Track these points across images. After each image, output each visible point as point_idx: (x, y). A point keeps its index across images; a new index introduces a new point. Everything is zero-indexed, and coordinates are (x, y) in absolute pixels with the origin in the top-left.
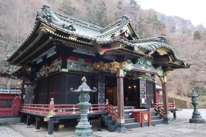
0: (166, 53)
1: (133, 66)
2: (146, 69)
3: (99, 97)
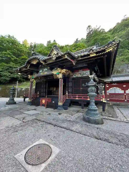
2: (44, 74)
3: (42, 91)
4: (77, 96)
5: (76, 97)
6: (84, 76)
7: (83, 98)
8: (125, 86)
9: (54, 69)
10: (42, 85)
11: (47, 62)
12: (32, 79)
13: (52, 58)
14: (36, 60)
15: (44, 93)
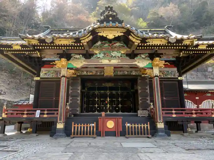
0: (122, 34)
1: (84, 61)
2: (111, 62)
3: (70, 102)
4: (174, 112)
5: (172, 113)
6: (168, 76)
7: (184, 113)
8: (198, 98)
9: (139, 57)
10: (71, 88)
11: (148, 42)
12: (68, 70)
13: (166, 39)
14: (118, 32)
15: (78, 108)
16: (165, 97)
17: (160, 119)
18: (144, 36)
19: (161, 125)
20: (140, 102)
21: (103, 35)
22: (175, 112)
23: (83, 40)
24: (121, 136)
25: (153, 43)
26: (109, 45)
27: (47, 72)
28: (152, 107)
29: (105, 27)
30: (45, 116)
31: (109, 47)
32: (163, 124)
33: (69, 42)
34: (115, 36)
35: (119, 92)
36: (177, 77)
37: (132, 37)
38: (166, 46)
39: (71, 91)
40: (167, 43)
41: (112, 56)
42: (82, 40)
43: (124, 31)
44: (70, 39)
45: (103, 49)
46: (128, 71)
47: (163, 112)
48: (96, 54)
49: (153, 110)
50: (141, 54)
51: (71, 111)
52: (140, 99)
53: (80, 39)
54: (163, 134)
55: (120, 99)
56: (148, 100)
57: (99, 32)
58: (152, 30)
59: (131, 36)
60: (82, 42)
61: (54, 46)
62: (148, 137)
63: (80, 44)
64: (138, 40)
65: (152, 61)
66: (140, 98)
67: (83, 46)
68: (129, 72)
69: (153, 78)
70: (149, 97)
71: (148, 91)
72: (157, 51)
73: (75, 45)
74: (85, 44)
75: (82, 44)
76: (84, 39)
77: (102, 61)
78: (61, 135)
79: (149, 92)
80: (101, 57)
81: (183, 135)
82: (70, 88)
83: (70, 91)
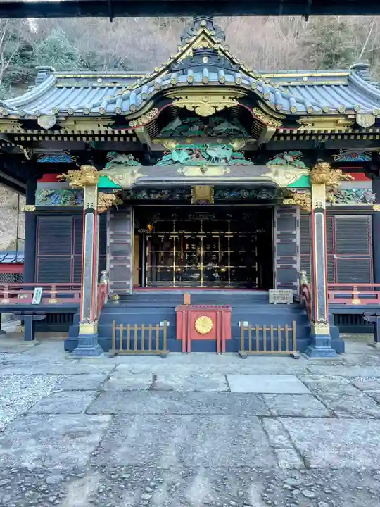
2: (205, 174)
3: (109, 266)
4: (356, 292)
5: (352, 297)
6: (348, 201)
9: (277, 160)
10: (111, 233)
11: (303, 124)
12: (101, 193)
13: (350, 117)
14: (224, 98)
15: (129, 280)
16: (338, 253)
17: (322, 315)
18: (293, 111)
19: (322, 329)
20: (277, 266)
21: (185, 107)
22: (359, 292)
23: (135, 119)
24: (227, 351)
25: (316, 129)
26: (202, 129)
27: (51, 192)
28: (305, 281)
29: (190, 86)
30: (53, 301)
31: (202, 134)
32: (328, 324)
33: (99, 126)
34: (215, 108)
35: (229, 234)
36: (371, 204)
37: (262, 110)
38: (349, 135)
39: (112, 241)
40: (351, 127)
41: (210, 156)
42: (132, 120)
43: (242, 94)
44: (100, 119)
45: (187, 137)
46: (249, 191)
47: (329, 292)
48: (170, 152)
49: (305, 290)
50: (283, 151)
51: (112, 287)
52: (278, 260)
53: (126, 118)
54: (328, 349)
55: (229, 252)
56: (295, 262)
57: (175, 98)
58: (315, 75)
59: (260, 108)
60: (130, 124)
61: (62, 136)
62: (292, 356)
63: (127, 132)
64: (276, 119)
65: (311, 170)
66: (277, 258)
67: (134, 135)
68: (252, 193)
69: (311, 214)
70: (299, 254)
71: (297, 241)
72: (323, 144)
73: (113, 132)
74: (140, 130)
75: (133, 130)
76: (138, 118)
77: (184, 171)
78: (89, 351)
79: (298, 244)
80: (181, 161)
81: (374, 346)
82: (109, 233)
83: (109, 241)
